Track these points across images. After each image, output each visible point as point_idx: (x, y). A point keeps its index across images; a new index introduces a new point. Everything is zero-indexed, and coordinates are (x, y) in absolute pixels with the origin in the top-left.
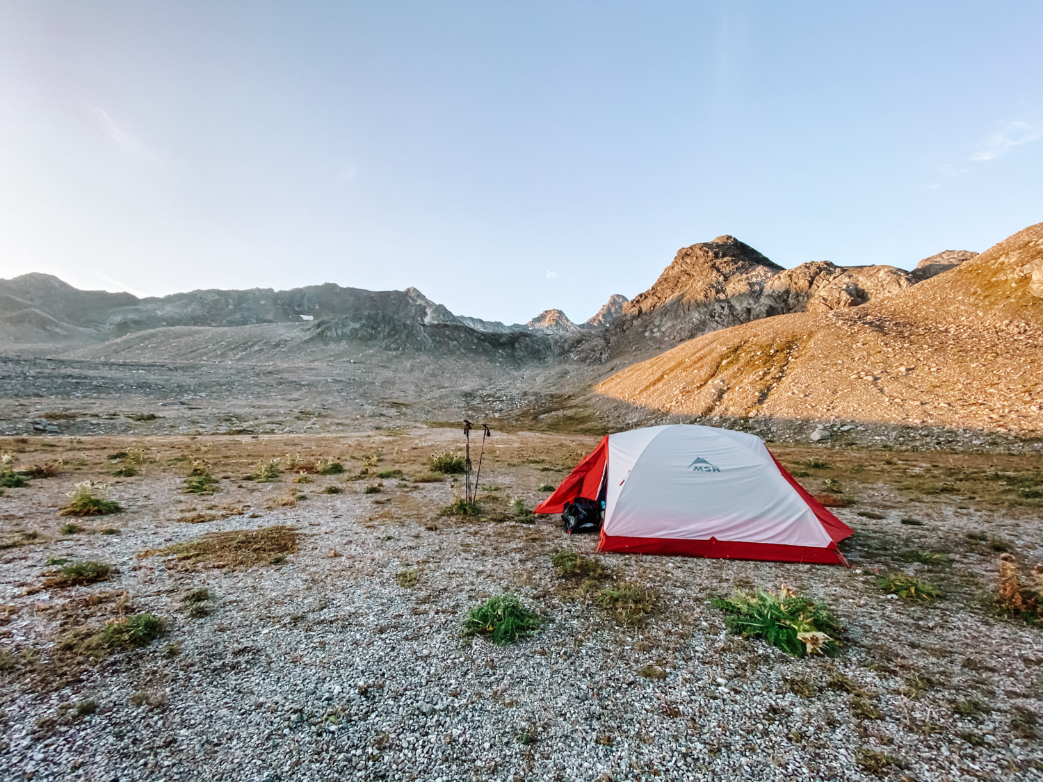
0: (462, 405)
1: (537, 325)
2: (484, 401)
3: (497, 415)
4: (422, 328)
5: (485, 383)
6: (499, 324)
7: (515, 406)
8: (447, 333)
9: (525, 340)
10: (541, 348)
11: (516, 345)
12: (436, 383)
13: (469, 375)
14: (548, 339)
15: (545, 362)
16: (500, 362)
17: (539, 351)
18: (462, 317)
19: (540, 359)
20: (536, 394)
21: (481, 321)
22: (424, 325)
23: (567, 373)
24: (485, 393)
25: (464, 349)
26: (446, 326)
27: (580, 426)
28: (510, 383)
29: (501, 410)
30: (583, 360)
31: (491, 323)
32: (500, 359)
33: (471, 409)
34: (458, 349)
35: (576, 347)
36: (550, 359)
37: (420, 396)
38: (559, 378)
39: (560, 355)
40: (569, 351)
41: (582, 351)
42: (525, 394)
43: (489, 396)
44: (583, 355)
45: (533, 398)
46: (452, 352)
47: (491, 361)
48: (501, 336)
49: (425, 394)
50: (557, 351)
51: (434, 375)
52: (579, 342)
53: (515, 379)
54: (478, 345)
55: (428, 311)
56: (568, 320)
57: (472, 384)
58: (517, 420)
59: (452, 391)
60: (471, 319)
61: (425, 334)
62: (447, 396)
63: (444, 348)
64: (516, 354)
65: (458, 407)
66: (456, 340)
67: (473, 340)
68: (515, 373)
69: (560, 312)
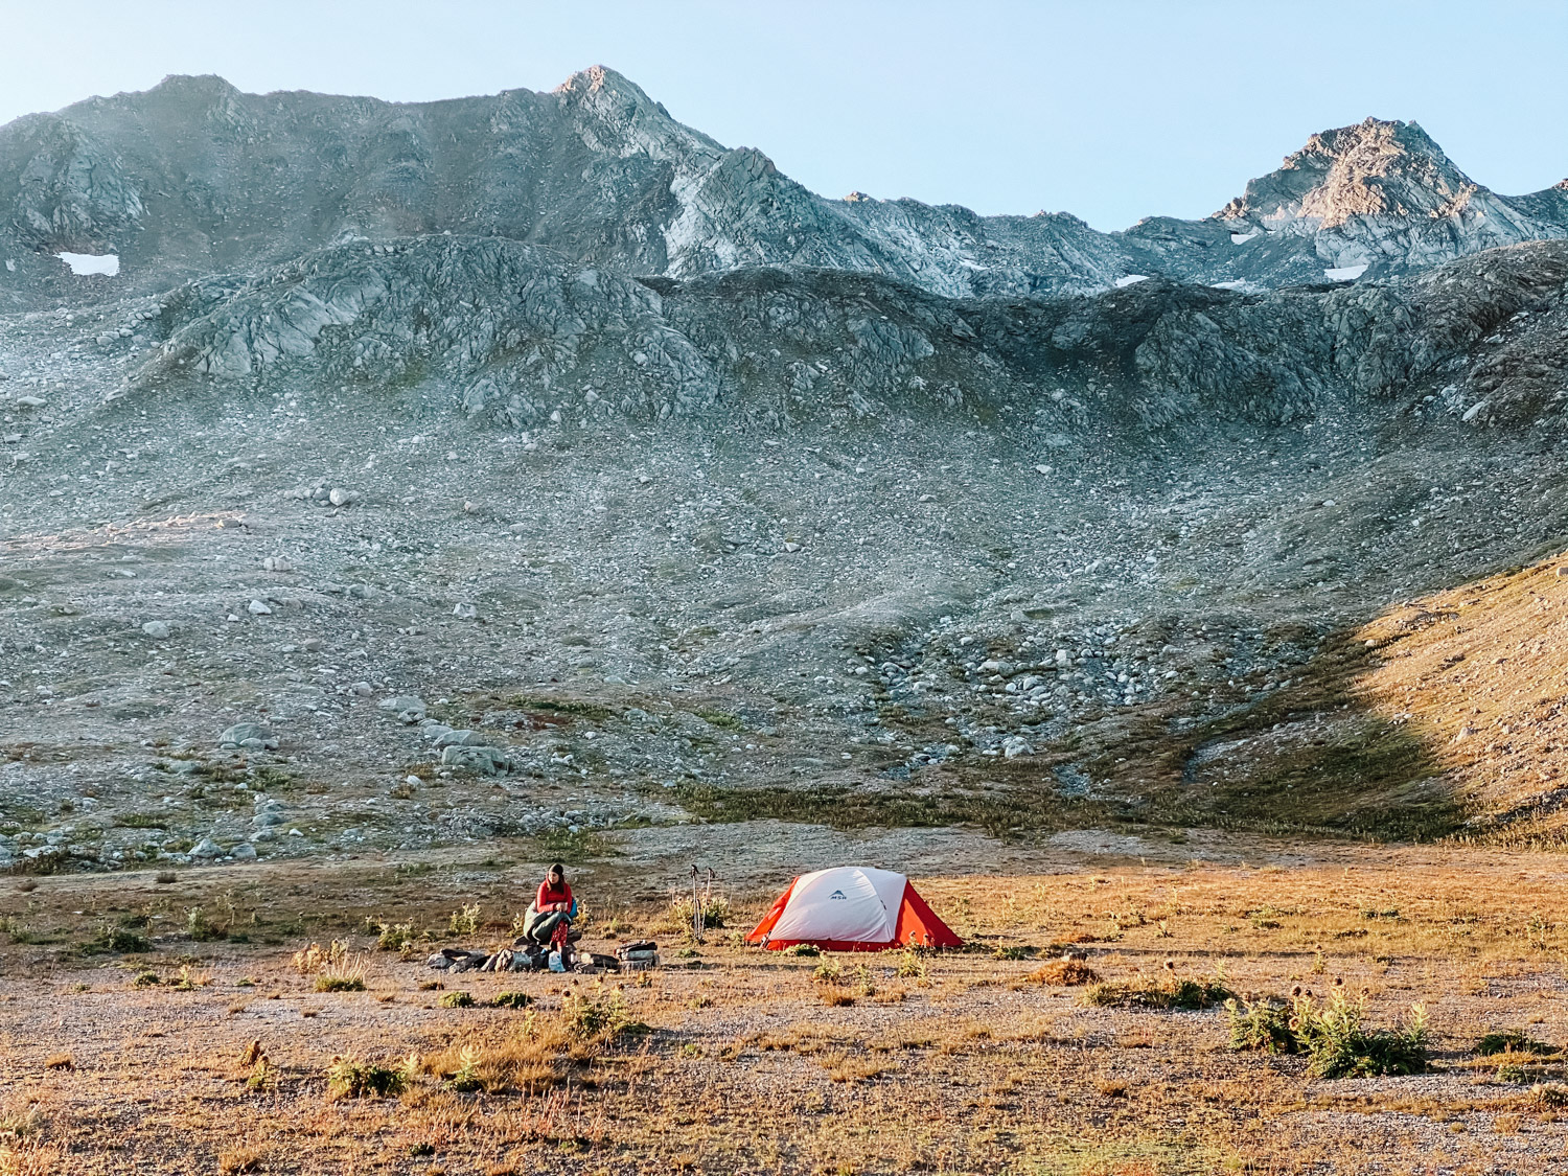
0: (851, 701)
1: (1278, 219)
2: (960, 676)
3: (1013, 747)
4: (656, 303)
5: (974, 576)
6: (1062, 226)
7: (1110, 694)
8: (781, 316)
9: (1190, 327)
10: (1276, 364)
11: (1144, 358)
12: (732, 591)
13: (893, 532)
14: (1318, 314)
15: (1300, 442)
16: (1055, 456)
17: (1266, 383)
18: (862, 204)
19: (1274, 423)
20: (1225, 628)
21: (963, 218)
22: (664, 287)
23: (1407, 499)
24: (966, 629)
25: (872, 392)
26: (773, 281)
27: (1364, 800)
28: (1106, 573)
29: (1041, 717)
30: (1514, 421)
31: (1016, 225)
32: (1059, 440)
33: (895, 719)
34: (839, 397)
35: (1473, 349)
36: (1328, 423)
37: (658, 660)
38: (1365, 529)
39: (1384, 397)
40: (1434, 375)
41: (1509, 368)
42: (1168, 630)
43: (988, 646)
44: (1514, 392)
45: (1206, 651)
46: (805, 417)
47: (1005, 451)
48: (1060, 312)
49: (680, 648)
50: (1366, 374)
51: (718, 546)
52: (1493, 318)
53: (1134, 543)
54: (939, 368)
55: (686, 188)
56: (1456, 179)
57: (907, 587)
58: (1101, 770)
59: (807, 630)
60: (914, 210)
61: (671, 333)
62: (783, 657)
63: (768, 398)
64: (1142, 406)
65: (837, 711)
66: (824, 349)
67: (910, 344)
68: (1134, 513)
69: (1410, 136)
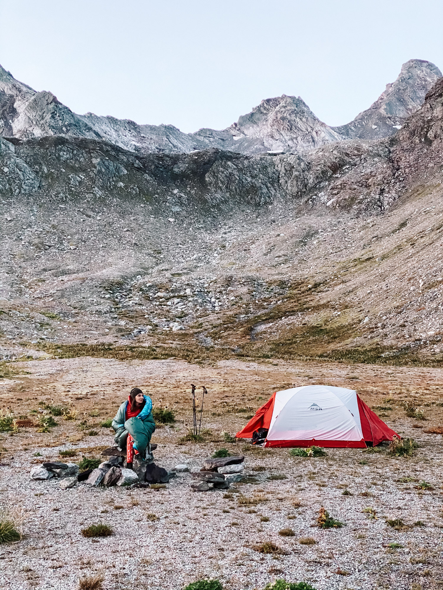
0: (104, 308)
1: (251, 131)
2: (148, 298)
3: (176, 327)
4: (12, 148)
5: (149, 261)
6: (170, 130)
7: (209, 306)
8: (65, 156)
9: (226, 167)
10: (258, 183)
11: (208, 178)
12: (49, 264)
13: (114, 243)
14: (273, 164)
15: (267, 212)
16: (176, 215)
17: (254, 189)
18: (90, 116)
19: (258, 205)
20: (251, 281)
21: (131, 125)
22: (15, 142)
23: (311, 234)
24: (149, 280)
25: (102, 188)
26: (61, 141)
27: (332, 346)
28: (199, 260)
29: (182, 316)
30: (346, 206)
31: (152, 129)
32: (177, 209)
33: (124, 316)
34: (89, 190)
35: (330, 179)
36: (277, 206)
37: (20, 291)
38: (297, 244)
39: (298, 195)
40: (316, 188)
41: (343, 186)
42: (229, 281)
43: (158, 287)
44: (346, 195)
45: (245, 289)
46: (76, 197)
47: (156, 213)
48: (175, 159)
49: (30, 287)
50: (291, 187)
51: (42, 247)
52: (337, 168)
53: (208, 249)
54: (129, 179)
55: (20, 106)
56: (315, 119)
57: (121, 264)
58: (215, 336)
59: (84, 280)
60: (112, 120)
61: (18, 160)
62: (75, 291)
63: (59, 188)
64: (208, 197)
65: (99, 312)
66: (83, 170)
67: (118, 170)
68: (208, 238)
69: (298, 102)
